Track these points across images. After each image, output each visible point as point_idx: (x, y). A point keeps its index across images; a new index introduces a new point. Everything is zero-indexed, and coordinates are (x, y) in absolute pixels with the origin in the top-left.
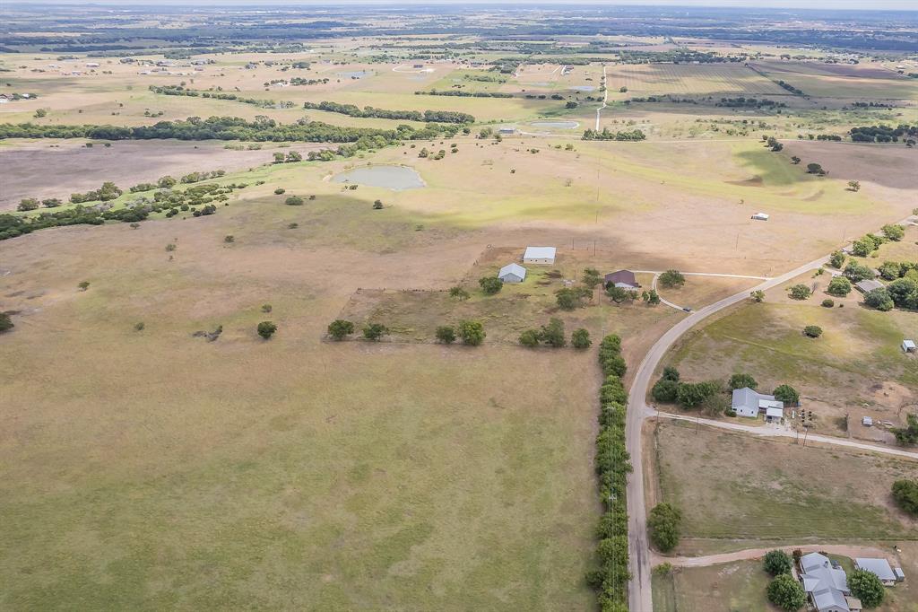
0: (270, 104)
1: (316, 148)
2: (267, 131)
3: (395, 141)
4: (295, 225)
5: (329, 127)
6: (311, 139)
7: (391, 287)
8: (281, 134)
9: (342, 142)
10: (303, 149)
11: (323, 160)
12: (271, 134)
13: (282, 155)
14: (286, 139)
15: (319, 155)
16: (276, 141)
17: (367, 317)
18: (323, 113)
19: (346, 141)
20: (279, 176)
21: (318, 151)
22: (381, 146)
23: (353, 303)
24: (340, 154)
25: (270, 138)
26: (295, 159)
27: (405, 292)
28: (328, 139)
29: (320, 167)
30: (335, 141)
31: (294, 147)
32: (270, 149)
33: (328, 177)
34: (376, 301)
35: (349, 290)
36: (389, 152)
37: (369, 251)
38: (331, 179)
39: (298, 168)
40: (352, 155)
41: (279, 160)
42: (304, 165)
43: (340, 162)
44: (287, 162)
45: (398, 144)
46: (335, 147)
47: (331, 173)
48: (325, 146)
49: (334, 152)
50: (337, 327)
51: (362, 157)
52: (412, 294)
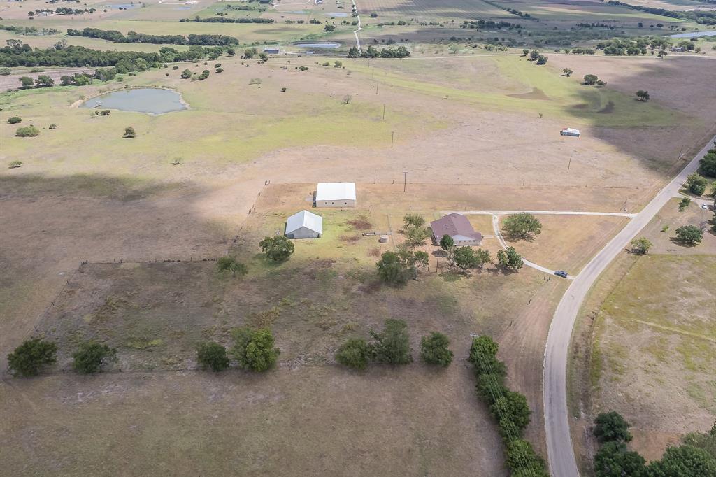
0: (32, 31)
1: (70, 72)
2: (20, 56)
3: (157, 63)
4: (19, 163)
5: (88, 51)
6: (68, 64)
7: (129, 256)
8: (34, 58)
9: (102, 65)
10: (55, 74)
11: (78, 84)
12: (23, 58)
13: (31, 80)
14: (41, 64)
15: (73, 79)
16: (29, 65)
17: (88, 318)
18: (87, 39)
19: (105, 64)
20: (22, 103)
21: (71, 75)
22: (142, 69)
23: (71, 289)
24: (98, 78)
25: (22, 63)
26: (46, 83)
27: (151, 264)
28: (87, 62)
29: (74, 92)
30: (94, 65)
31: (47, 72)
32: (20, 72)
33: (79, 102)
34: (106, 284)
35: (67, 266)
36: (150, 74)
37: (111, 197)
39: (47, 94)
40: (111, 78)
41: (27, 84)
42: (56, 91)
43: (98, 85)
44: (37, 87)
45: (160, 66)
46: (91, 71)
47: (82, 98)
48: (80, 71)
49: (90, 76)
50: (22, 357)
51: (120, 80)
52: (158, 269)
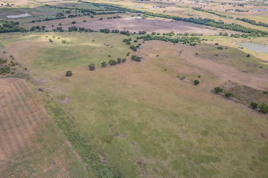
0: (225, 17)
1: (234, 33)
2: (220, 25)
3: (266, 35)
4: (217, 55)
5: (242, 27)
6: (234, 30)
7: (241, 83)
8: (225, 26)
9: (245, 32)
10: (230, 32)
11: (235, 37)
12: (221, 26)
13: (222, 33)
14: (226, 28)
15: (234, 35)
16: (222, 28)
17: (228, 90)
18: (242, 22)
19: (246, 32)
20: (218, 39)
21: (235, 34)
22: (259, 36)
23: (226, 84)
24: (242, 36)
25: (220, 27)
26: (226, 35)
27: (245, 86)
28: (240, 31)
29: (233, 39)
30: (242, 32)
31: (227, 31)
32: (219, 30)
33: (234, 43)
34: (233, 86)
35: (226, 79)
36: (261, 39)
37: (239, 70)
38: (235, 44)
39: (226, 38)
40: (246, 37)
41: (221, 34)
42: (228, 38)
43: (242, 39)
44: (223, 35)
45: (266, 37)
46: (241, 34)
47: (236, 42)
48: (237, 33)
49: (240, 35)
50: (217, 89)
51: (250, 39)
52: (246, 87)
